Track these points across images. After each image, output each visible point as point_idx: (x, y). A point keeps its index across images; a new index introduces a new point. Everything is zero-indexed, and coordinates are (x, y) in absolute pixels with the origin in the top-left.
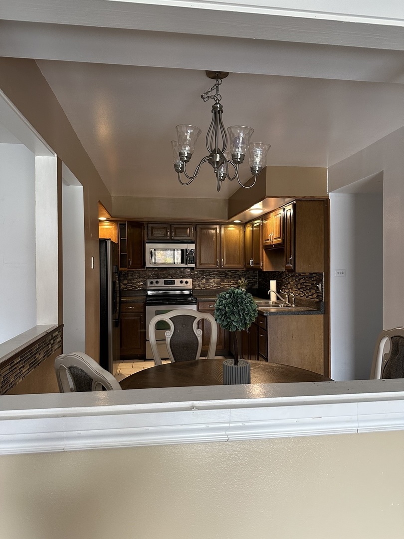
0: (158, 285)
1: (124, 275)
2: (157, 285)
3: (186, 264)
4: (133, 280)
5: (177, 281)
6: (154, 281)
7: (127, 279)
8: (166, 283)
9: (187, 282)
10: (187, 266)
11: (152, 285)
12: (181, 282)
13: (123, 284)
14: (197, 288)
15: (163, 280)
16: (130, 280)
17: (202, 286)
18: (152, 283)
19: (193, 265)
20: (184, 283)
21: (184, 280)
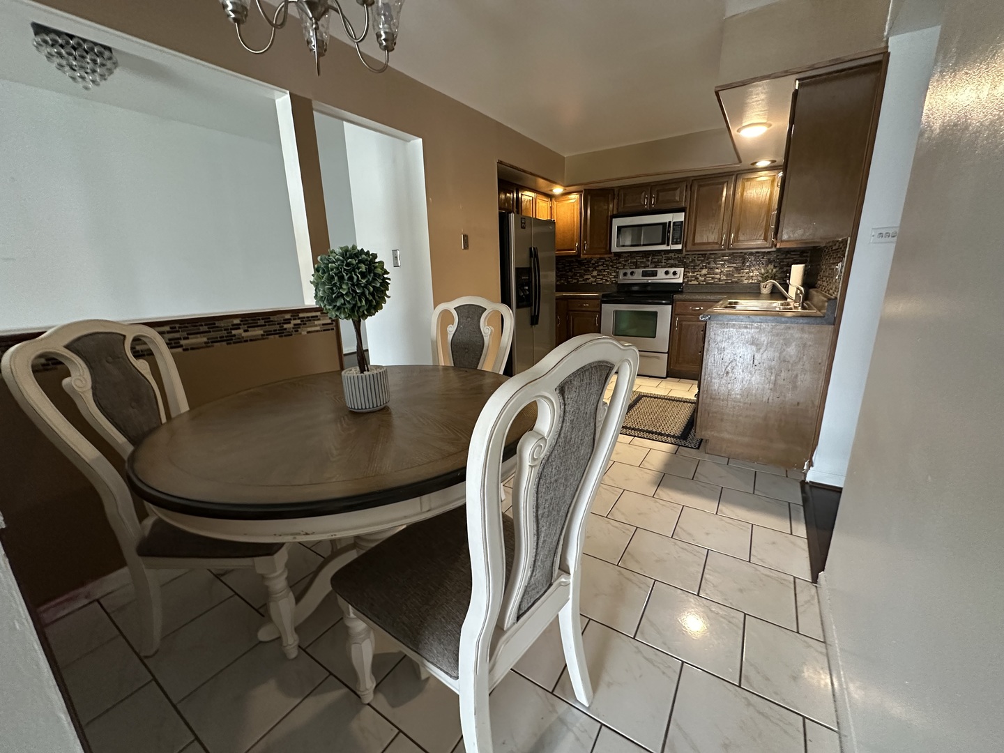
0: (635, 277)
1: (593, 264)
2: (631, 277)
3: (668, 245)
4: (605, 272)
5: (661, 272)
6: (629, 271)
7: (596, 270)
8: (645, 274)
9: (675, 273)
10: (668, 248)
11: (625, 277)
12: (667, 273)
13: (592, 276)
14: (693, 283)
15: (641, 270)
16: (600, 271)
17: (700, 278)
18: (625, 274)
19: (679, 247)
20: (671, 275)
21: (672, 270)
